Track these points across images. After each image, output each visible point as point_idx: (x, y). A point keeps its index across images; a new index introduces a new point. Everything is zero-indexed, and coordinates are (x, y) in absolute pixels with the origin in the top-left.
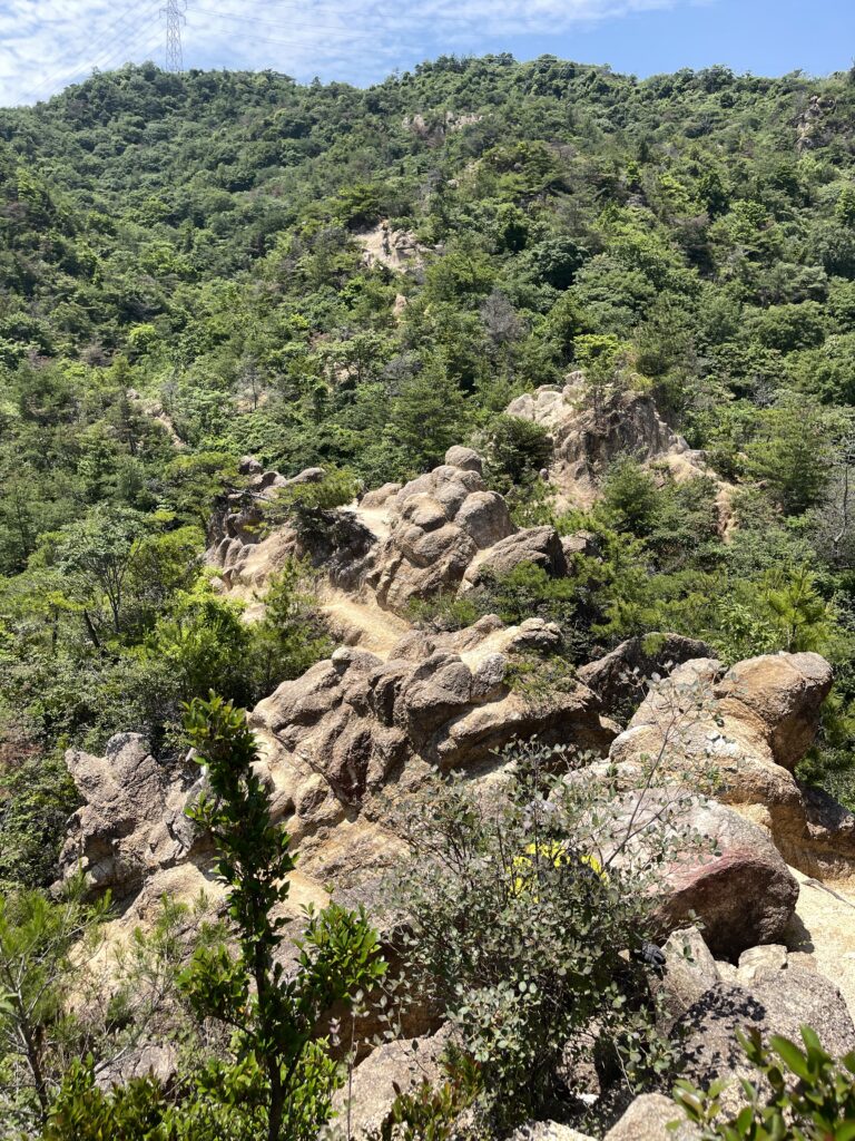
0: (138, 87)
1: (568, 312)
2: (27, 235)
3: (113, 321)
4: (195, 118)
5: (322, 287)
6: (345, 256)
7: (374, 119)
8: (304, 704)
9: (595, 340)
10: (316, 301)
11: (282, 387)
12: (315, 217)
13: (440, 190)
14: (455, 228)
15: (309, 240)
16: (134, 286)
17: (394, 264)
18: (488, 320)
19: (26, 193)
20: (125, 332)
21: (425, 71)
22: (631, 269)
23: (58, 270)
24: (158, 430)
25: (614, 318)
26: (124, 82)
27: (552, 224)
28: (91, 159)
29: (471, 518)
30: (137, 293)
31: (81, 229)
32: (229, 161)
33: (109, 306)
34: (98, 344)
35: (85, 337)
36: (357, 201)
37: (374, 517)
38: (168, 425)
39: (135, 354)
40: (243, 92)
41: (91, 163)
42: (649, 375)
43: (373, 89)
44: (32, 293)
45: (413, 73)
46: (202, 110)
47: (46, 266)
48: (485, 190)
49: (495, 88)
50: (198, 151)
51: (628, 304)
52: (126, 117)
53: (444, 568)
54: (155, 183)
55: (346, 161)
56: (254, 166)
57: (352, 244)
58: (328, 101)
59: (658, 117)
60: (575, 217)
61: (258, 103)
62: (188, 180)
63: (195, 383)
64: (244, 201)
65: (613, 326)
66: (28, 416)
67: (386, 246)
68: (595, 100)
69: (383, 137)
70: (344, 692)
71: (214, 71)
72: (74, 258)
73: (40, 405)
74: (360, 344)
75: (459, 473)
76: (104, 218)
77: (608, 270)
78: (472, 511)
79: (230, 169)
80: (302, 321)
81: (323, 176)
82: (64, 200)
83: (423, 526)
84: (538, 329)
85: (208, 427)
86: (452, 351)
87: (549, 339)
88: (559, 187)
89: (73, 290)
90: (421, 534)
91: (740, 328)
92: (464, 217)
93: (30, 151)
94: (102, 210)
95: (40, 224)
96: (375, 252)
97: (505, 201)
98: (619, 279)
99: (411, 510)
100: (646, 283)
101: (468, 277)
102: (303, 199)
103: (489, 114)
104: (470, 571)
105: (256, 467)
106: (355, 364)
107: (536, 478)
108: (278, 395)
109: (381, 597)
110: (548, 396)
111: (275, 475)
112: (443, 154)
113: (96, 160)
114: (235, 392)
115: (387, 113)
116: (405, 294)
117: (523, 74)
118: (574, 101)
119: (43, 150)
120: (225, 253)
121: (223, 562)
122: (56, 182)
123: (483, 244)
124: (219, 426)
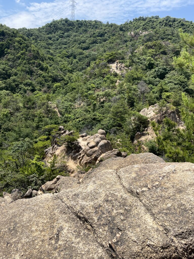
0: (63, 24)
1: (161, 86)
2: (32, 61)
3: (50, 82)
4: (77, 32)
5: (100, 77)
6: (106, 69)
7: (121, 33)
8: (49, 187)
9: (168, 94)
10: (98, 81)
11: (87, 102)
12: (100, 60)
13: (132, 53)
14: (135, 63)
15: (98, 65)
16: (56, 74)
17: (118, 72)
18: (140, 87)
19: (33, 51)
20: (53, 85)
21: (135, 20)
22: (181, 75)
23: (39, 69)
24: (55, 112)
25: (174, 88)
26: (60, 23)
27: (161, 62)
28: (50, 42)
29: (101, 146)
30: (57, 75)
31: (45, 59)
32: (83, 43)
33: (50, 78)
34: (46, 87)
35: (43, 86)
36: (111, 56)
37: (82, 142)
38: (57, 111)
39: (55, 90)
40: (89, 25)
41: (50, 43)
42: (175, 106)
43: (122, 25)
44: (32, 75)
45: (132, 21)
46: (79, 30)
47: (36, 68)
48: (144, 53)
49: (153, 25)
50: (76, 40)
51: (179, 84)
52: (60, 32)
53: (93, 157)
54: (65, 48)
55: (113, 43)
56: (90, 44)
57: (108, 66)
58: (110, 28)
60: (166, 61)
61: (92, 28)
62: (73, 47)
63: (65, 100)
64: (86, 52)
65: (173, 90)
66: (25, 107)
67: (117, 67)
68: (180, 28)
69: (123, 37)
71: (82, 20)
72: (43, 66)
73: (27, 104)
74: (106, 93)
75: (100, 136)
76: (51, 57)
77: (174, 75)
78: (101, 145)
79: (84, 44)
80: (94, 86)
81: (106, 47)
82: (43, 52)
83: (90, 147)
84: (153, 90)
85: (67, 111)
86: (129, 95)
87: (156, 93)
88: (164, 53)
89: (42, 74)
90: (89, 149)
92: (138, 60)
93: (36, 40)
94: (52, 54)
95: (36, 58)
96: (114, 68)
97: (149, 56)
98: (177, 77)
99: (88, 143)
100: (185, 79)
101: (136, 76)
102: (101, 52)
103: (151, 31)
104: (99, 159)
105: (63, 129)
106: (105, 98)
107: (144, 130)
108: (85, 104)
109: (80, 163)
110: (151, 109)
111: (67, 131)
112: (138, 41)
113: (52, 42)
114: (75, 103)
115: (124, 31)
116: (120, 80)
117: (161, 21)
118: (174, 28)
119: (39, 39)
120: (80, 65)
121: (53, 150)
122: (41, 47)
123: (142, 67)
124: (70, 111)
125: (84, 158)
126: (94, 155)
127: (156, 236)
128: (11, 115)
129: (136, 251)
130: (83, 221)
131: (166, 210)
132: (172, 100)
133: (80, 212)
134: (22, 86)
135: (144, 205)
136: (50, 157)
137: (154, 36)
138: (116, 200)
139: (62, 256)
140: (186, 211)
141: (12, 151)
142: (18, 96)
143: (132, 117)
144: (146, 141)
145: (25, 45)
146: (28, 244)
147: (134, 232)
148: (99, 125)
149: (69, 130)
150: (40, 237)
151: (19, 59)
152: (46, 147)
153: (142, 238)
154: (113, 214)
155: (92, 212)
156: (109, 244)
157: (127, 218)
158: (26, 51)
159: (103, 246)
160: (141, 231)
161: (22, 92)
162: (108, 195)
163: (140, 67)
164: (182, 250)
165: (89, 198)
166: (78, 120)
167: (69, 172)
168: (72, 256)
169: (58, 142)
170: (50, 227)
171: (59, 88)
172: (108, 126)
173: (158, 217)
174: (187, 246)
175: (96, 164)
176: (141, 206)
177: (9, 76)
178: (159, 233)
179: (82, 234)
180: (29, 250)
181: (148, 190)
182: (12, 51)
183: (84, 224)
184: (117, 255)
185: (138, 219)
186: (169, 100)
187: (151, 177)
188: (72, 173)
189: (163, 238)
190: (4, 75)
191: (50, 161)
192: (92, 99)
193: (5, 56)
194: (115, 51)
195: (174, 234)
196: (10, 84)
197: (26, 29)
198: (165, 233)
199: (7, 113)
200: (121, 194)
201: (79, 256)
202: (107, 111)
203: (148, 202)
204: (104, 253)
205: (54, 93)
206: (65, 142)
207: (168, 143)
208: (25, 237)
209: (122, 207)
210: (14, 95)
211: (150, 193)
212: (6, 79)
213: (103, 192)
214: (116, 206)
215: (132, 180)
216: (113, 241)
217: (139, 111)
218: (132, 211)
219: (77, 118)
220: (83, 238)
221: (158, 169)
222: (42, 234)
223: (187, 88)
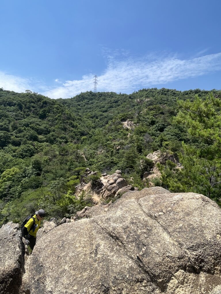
0: (89, 95)
1: (161, 137)
2: (66, 121)
3: (79, 136)
4: (98, 100)
5: (115, 131)
6: (120, 126)
7: (130, 100)
9: (167, 143)
10: (114, 134)
12: (116, 119)
13: (139, 114)
14: (141, 121)
15: (114, 123)
17: (129, 127)
18: (145, 138)
19: (67, 114)
20: (81, 138)
21: (140, 91)
22: (176, 128)
23: (71, 127)
24: (82, 158)
25: (171, 138)
26: (86, 94)
27: (160, 120)
28: (79, 107)
29: (118, 183)
30: (84, 131)
31: (76, 120)
32: (103, 107)
33: (79, 133)
34: (76, 140)
35: (74, 138)
36: (123, 116)
37: (104, 180)
38: (84, 157)
40: (107, 96)
41: (79, 108)
42: (173, 151)
43: (130, 95)
44: (66, 131)
45: (138, 91)
46: (99, 99)
47: (69, 126)
48: (148, 114)
49: (153, 94)
50: (98, 106)
51: (175, 135)
52: (86, 100)
53: (113, 192)
54: (90, 111)
55: (124, 107)
56: (108, 108)
57: (122, 124)
58: (122, 97)
59: (185, 98)
60: (164, 119)
61: (109, 97)
62: (96, 111)
63: (90, 149)
64: (105, 114)
65: (171, 140)
66: (60, 154)
67: (128, 124)
68: (173, 96)
69: (131, 103)
70: (85, 214)
71: (102, 92)
72: (74, 125)
73: (62, 152)
74: (121, 142)
75: (118, 175)
76: (80, 118)
77: (171, 129)
79: (103, 109)
80: (111, 137)
81: (120, 110)
82: (74, 115)
83: (110, 184)
84: (156, 140)
85: (92, 157)
86: (138, 144)
87: (158, 142)
88: (162, 113)
89: (73, 130)
90: (109, 186)
91: (199, 140)
92: (143, 119)
93: (69, 106)
94: (80, 116)
95: (69, 119)
96: (126, 125)
97: (151, 116)
98: (173, 130)
99: (109, 181)
100: (179, 131)
101: (142, 130)
102: (116, 114)
103: (152, 98)
104: (117, 193)
105: (89, 170)
106: (120, 146)
107: (150, 170)
108: (105, 151)
109: (102, 196)
110: (155, 154)
111: (91, 172)
112: (142, 106)
113: (80, 107)
114: (97, 150)
115: (132, 99)
116: (130, 133)
117: (159, 91)
118: (168, 96)
119: (71, 106)
120: (101, 123)
121: (81, 187)
122: (73, 111)
123: (146, 124)
124: (94, 157)
125: (106, 193)
126: (114, 190)
127: (173, 249)
128: (50, 160)
129: (158, 262)
130: (114, 239)
131: (179, 229)
132: (170, 147)
133: (112, 232)
134: (58, 139)
135: (162, 226)
136: (79, 192)
137: (154, 102)
138: (140, 222)
139: (100, 266)
140: (194, 229)
141: (51, 188)
142: (55, 146)
143: (141, 160)
144: (152, 179)
145: (61, 110)
146: (74, 257)
147: (156, 247)
148: (116, 167)
149: (94, 171)
150: (83, 252)
151: (57, 120)
152: (76, 184)
153: (162, 251)
154: (138, 233)
155: (122, 232)
156: (137, 257)
157: (149, 236)
158: (62, 114)
159: (132, 258)
160: (161, 245)
161: (58, 143)
162: (133, 219)
163: (145, 123)
164: (194, 260)
165: (118, 221)
166: (100, 163)
167: (94, 203)
168: (109, 266)
169: (85, 180)
170: (90, 244)
171: (85, 140)
172: (122, 168)
173: (173, 235)
174: (197, 257)
175: (115, 197)
176: (159, 226)
177: (49, 132)
178: (175, 247)
179: (115, 249)
180: (75, 262)
181: (163, 214)
182: (52, 115)
183: (116, 242)
184: (144, 265)
185: (158, 236)
186: (167, 147)
187: (165, 204)
188: (96, 204)
189: (179, 251)
190: (45, 132)
191: (79, 195)
192: (111, 147)
193: (47, 118)
194: (126, 113)
195: (187, 248)
196: (49, 137)
197: (62, 99)
198: (180, 247)
199: (47, 159)
200: (143, 217)
201: (114, 267)
202: (121, 156)
203: (164, 223)
204: (133, 264)
205: (82, 143)
206: (90, 181)
207: (171, 179)
208: (72, 252)
209: (144, 227)
210: (53, 146)
211: (165, 216)
212: (47, 134)
213: (129, 216)
214: (140, 227)
215: (150, 206)
216: (140, 254)
217: (146, 156)
218: (153, 231)
219: (99, 162)
220: (116, 253)
221: (169, 198)
222: (84, 249)
223: (180, 138)
